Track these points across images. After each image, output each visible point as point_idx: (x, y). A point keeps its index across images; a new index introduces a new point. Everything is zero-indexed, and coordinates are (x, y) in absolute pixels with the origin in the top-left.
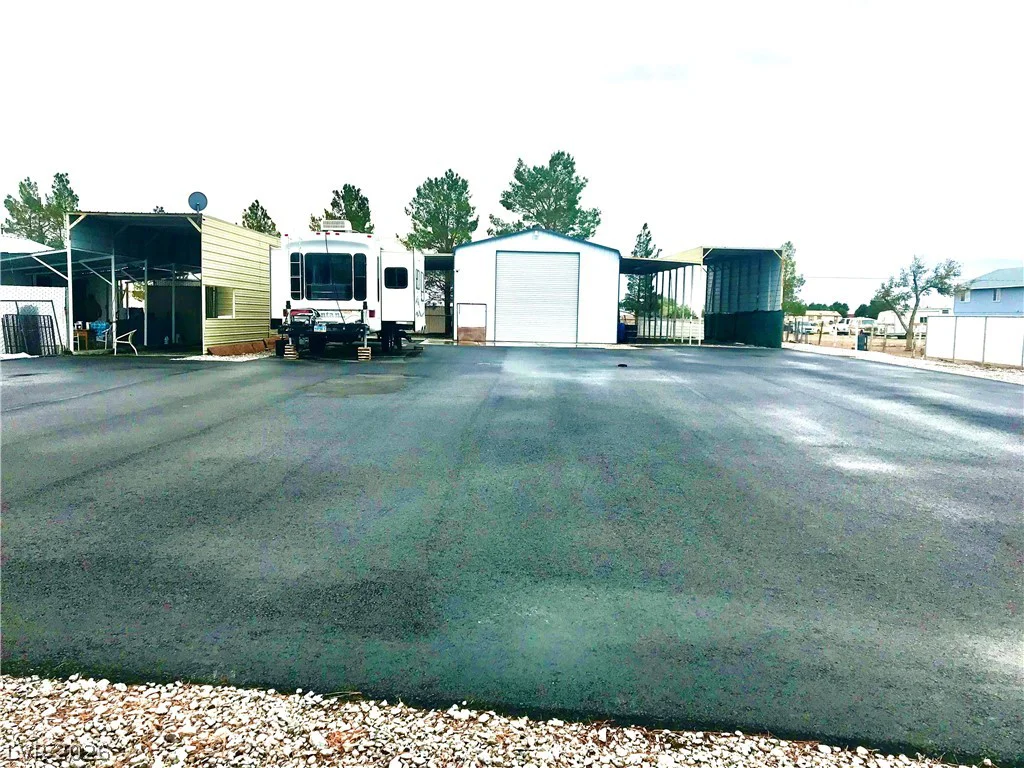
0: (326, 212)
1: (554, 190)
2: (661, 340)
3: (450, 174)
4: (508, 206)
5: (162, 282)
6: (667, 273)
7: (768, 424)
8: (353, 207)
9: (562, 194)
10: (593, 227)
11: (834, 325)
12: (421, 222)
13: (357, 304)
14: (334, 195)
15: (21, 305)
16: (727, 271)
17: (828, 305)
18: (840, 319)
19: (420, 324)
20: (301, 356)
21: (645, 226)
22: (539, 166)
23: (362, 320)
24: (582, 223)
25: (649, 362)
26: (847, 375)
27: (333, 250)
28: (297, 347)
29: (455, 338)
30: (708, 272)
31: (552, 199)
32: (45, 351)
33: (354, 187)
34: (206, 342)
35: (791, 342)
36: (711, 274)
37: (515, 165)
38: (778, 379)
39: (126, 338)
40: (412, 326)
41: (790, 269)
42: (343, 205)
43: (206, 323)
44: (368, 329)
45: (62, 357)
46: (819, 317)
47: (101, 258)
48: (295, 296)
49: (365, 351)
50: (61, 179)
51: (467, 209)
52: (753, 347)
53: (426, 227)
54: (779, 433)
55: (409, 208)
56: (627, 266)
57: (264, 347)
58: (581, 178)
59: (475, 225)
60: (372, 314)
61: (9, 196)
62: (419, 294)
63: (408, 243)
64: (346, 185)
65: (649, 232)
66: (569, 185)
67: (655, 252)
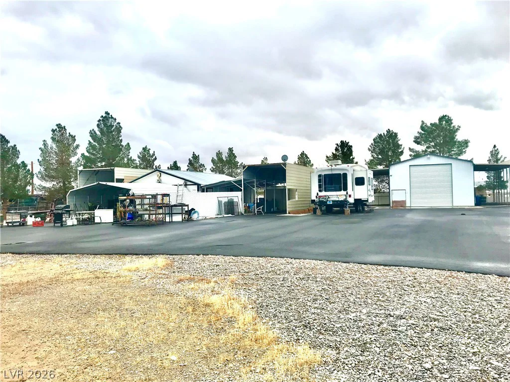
0: (333, 153)
1: (442, 133)
3: (388, 131)
4: (418, 143)
5: (269, 188)
6: (505, 170)
8: (344, 152)
9: (446, 135)
10: (464, 149)
12: (376, 154)
13: (344, 193)
14: (336, 146)
15: (229, 198)
19: (371, 199)
20: (323, 214)
21: (495, 146)
22: (433, 122)
23: (346, 199)
24: (458, 147)
27: (334, 172)
28: (321, 210)
29: (391, 206)
31: (441, 138)
32: (236, 214)
33: (345, 141)
34: (288, 209)
37: (421, 123)
39: (260, 209)
40: (367, 201)
42: (340, 150)
43: (288, 202)
44: (349, 202)
45: (240, 215)
47: (252, 181)
48: (320, 191)
49: (347, 211)
50: (231, 150)
51: (398, 146)
53: (378, 156)
55: (370, 148)
57: (309, 211)
58: (456, 126)
59: (402, 152)
60: (350, 196)
61: (213, 158)
62: (370, 187)
63: (371, 164)
64: (341, 141)
65: (497, 149)
66: (450, 130)
67: (502, 159)
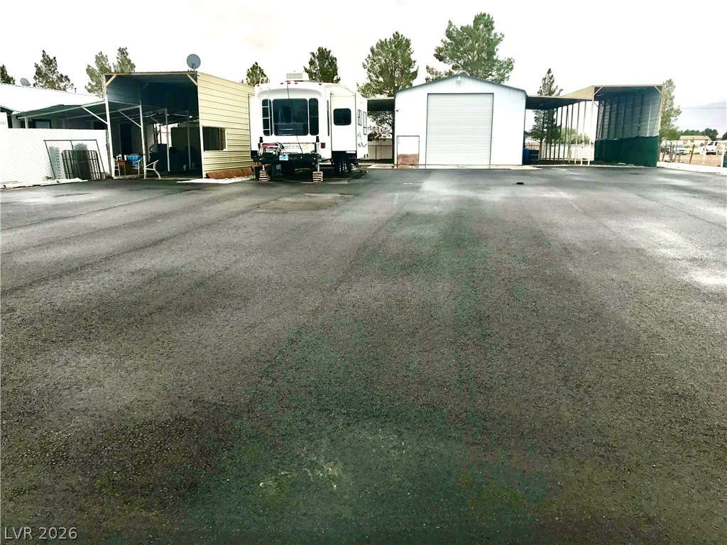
0: (305, 69)
1: (477, 45)
2: (559, 162)
3: (396, 35)
4: (441, 59)
7: (634, 237)
8: (324, 67)
9: (483, 47)
10: (507, 72)
11: (704, 147)
12: (374, 74)
13: (312, 138)
14: (311, 56)
15: (75, 143)
16: (615, 106)
17: (701, 131)
18: (709, 142)
19: (363, 152)
20: (271, 179)
21: (549, 71)
22: (465, 25)
23: (316, 151)
24: (498, 70)
25: (543, 180)
26: (711, 189)
27: (293, 96)
28: (269, 172)
29: (396, 163)
30: (599, 107)
31: (475, 52)
32: (94, 177)
33: (326, 49)
34: (205, 169)
35: (665, 161)
36: (602, 108)
37: (446, 26)
38: (650, 194)
39: (152, 167)
40: (355, 155)
41: (668, 102)
42: (317, 63)
43: (205, 154)
44: (320, 158)
45: (106, 182)
46: (692, 141)
47: (133, 108)
48: (266, 133)
49: (318, 175)
50: (122, 52)
51: (410, 63)
52: (633, 166)
53: (377, 77)
54: (643, 246)
55: (366, 63)
56: (531, 103)
57: (252, 172)
58: (499, 34)
59: (415, 74)
60: (323, 146)
61: (89, 66)
62: (360, 129)
63: (365, 90)
64: (320, 48)
65: (552, 76)
66: (488, 40)
67: (557, 92)
